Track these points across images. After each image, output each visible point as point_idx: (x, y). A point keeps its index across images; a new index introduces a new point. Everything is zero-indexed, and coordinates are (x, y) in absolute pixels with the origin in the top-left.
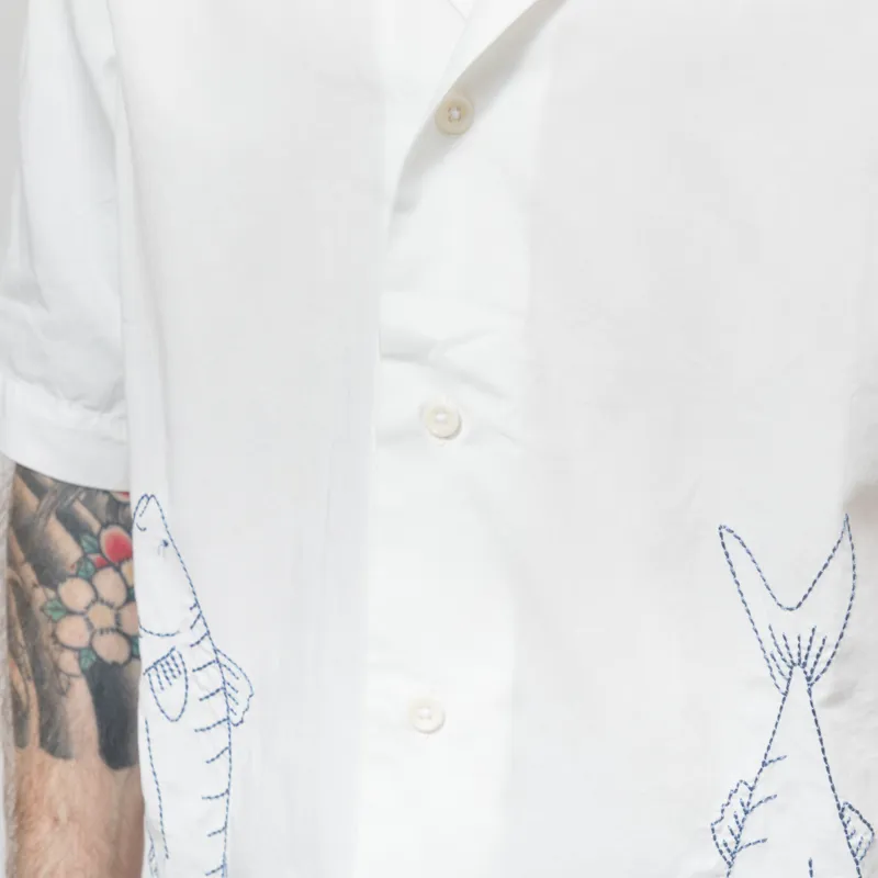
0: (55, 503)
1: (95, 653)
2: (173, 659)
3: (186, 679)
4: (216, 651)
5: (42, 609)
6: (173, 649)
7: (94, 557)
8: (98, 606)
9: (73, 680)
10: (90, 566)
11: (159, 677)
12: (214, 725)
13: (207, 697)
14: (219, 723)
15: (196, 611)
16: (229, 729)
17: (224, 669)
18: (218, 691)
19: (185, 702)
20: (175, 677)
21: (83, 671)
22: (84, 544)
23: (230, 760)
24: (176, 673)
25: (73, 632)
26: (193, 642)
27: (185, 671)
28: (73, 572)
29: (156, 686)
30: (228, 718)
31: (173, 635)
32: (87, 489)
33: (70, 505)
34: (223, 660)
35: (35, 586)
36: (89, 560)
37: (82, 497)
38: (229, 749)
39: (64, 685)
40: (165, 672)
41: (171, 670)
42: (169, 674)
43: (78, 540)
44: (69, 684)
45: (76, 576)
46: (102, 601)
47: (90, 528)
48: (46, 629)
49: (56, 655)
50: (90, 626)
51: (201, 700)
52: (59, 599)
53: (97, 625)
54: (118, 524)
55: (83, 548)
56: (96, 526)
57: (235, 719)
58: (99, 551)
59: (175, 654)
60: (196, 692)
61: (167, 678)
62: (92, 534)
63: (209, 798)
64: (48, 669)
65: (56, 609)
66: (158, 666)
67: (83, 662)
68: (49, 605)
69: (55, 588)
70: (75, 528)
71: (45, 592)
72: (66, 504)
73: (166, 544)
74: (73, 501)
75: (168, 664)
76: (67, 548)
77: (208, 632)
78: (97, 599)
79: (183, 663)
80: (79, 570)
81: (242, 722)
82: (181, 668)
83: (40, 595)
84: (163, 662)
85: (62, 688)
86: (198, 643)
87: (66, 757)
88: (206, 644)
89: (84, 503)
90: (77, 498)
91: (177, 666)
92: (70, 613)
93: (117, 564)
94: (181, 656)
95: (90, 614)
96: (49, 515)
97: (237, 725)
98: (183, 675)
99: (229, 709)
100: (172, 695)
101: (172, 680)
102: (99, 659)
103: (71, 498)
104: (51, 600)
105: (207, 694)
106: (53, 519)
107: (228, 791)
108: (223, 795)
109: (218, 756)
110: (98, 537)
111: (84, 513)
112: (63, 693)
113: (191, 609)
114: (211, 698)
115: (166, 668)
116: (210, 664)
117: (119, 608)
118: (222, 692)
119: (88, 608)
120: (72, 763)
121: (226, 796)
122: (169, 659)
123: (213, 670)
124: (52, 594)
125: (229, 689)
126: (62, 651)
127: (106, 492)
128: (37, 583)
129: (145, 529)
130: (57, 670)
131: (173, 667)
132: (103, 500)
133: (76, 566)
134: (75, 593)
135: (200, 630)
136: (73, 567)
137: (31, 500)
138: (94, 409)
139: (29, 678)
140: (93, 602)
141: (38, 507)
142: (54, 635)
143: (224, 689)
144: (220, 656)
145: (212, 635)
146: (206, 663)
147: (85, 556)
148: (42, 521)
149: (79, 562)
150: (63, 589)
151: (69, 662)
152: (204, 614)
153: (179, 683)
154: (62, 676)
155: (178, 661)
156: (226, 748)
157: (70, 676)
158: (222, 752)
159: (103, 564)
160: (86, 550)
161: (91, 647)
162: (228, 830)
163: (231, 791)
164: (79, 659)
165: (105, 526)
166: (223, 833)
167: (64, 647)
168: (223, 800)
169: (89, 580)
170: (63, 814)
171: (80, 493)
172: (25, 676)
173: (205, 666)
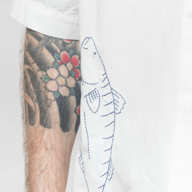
0: (45, 43)
1: (59, 93)
2: (95, 92)
3: (100, 99)
4: (111, 89)
5: (41, 79)
6: (95, 89)
7: (59, 61)
8: (60, 77)
9: (52, 102)
10: (57, 64)
11: (90, 98)
12: (109, 114)
13: (107, 105)
14: (111, 113)
15: (105, 76)
16: (115, 115)
17: (114, 95)
18: (111, 102)
19: (99, 107)
20: (96, 98)
21: (55, 99)
22: (55, 57)
23: (114, 126)
24: (96, 97)
25: (52, 86)
26: (103, 86)
27: (99, 96)
28: (52, 66)
29: (89, 101)
30: (115, 112)
31: (96, 84)
32: (56, 38)
33: (50, 44)
34: (114, 92)
35: (38, 71)
36: (57, 62)
37: (54, 41)
38: (114, 122)
39: (49, 104)
40: (92, 96)
41: (95, 96)
42: (94, 97)
43: (53, 55)
44: (51, 103)
45: (53, 67)
46: (61, 76)
47: (57, 51)
48: (42, 85)
49: (46, 94)
50: (58, 84)
51: (104, 106)
52: (47, 75)
53: (60, 84)
54: (66, 50)
55: (55, 58)
56: (59, 51)
57: (117, 112)
58: (60, 59)
59: (96, 90)
60: (103, 103)
61: (93, 99)
62: (58, 54)
63: (105, 138)
64: (43, 98)
65: (46, 78)
66: (90, 95)
67: (55, 96)
68: (44, 77)
69: (46, 71)
70: (52, 51)
71: (42, 73)
72: (49, 43)
73: (95, 54)
74: (51, 42)
75: (93, 94)
76: (49, 58)
77: (109, 83)
78: (60, 75)
79: (99, 93)
80: (53, 65)
81: (120, 112)
82: (98, 95)
83: (40, 74)
84: (92, 93)
85: (48, 105)
86: (105, 87)
87: (50, 128)
88: (108, 87)
89: (55, 43)
90: (52, 41)
91: (97, 94)
92: (51, 79)
93: (65, 64)
94: (98, 91)
95: (58, 80)
96: (43, 47)
97: (118, 114)
98: (99, 97)
99: (115, 108)
100: (94, 104)
101: (95, 99)
102: (60, 95)
103: (51, 41)
104: (44, 75)
105: (107, 104)
106: (44, 48)
107: (113, 136)
108: (110, 137)
109: (110, 125)
110: (59, 54)
111: (55, 46)
112: (49, 106)
113: (103, 75)
114: (109, 105)
115: (93, 95)
116: (109, 93)
117: (66, 78)
118: (113, 103)
119: (57, 78)
120: (52, 130)
121: (112, 138)
122: (94, 92)
123: (110, 96)
124: (44, 73)
125: (115, 102)
126: (48, 92)
127: (61, 39)
128: (39, 69)
129: (87, 49)
130: (47, 98)
131: (95, 95)
132: (61, 42)
133: (53, 64)
134: (53, 73)
135: (106, 82)
136: (52, 64)
137: (36, 42)
138: (60, 11)
139: (36, 102)
140: (59, 76)
141: (39, 44)
142: (45, 87)
143: (114, 102)
144: (113, 91)
145: (110, 84)
146: (107, 93)
147: (56, 61)
148: (40, 49)
149: (54, 63)
150: (49, 72)
151: (50, 96)
152: (108, 77)
153: (97, 100)
154: (48, 100)
155: (97, 93)
156: (113, 122)
157: (51, 100)
158: (111, 123)
159: (62, 63)
160: (56, 59)
161: (58, 91)
162: (112, 149)
163: (114, 136)
164: (54, 95)
165: (62, 51)
166: (110, 150)
167: (49, 91)
168: (111, 139)
169: (57, 69)
170: (49, 146)
171: (54, 39)
172: (34, 101)
173: (107, 94)
